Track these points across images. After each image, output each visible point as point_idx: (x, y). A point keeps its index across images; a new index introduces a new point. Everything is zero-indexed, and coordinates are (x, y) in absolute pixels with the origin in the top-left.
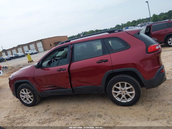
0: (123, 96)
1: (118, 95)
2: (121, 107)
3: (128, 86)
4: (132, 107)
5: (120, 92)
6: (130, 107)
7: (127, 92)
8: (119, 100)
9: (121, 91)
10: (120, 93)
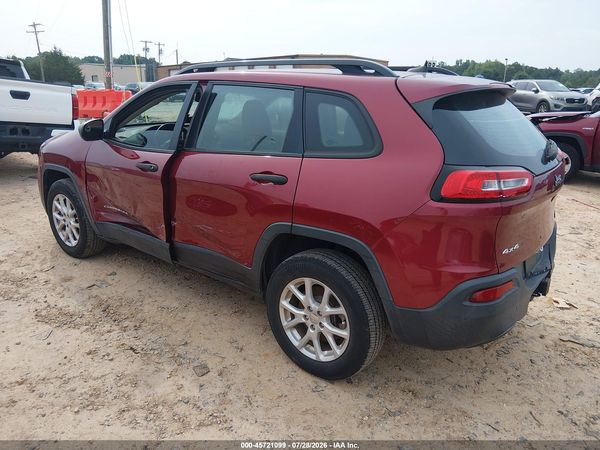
0: (312, 333)
1: (296, 321)
2: (296, 368)
3: (333, 303)
4: (330, 386)
5: (303, 313)
6: (323, 384)
7: (325, 324)
8: (296, 343)
9: (308, 313)
10: (303, 320)
